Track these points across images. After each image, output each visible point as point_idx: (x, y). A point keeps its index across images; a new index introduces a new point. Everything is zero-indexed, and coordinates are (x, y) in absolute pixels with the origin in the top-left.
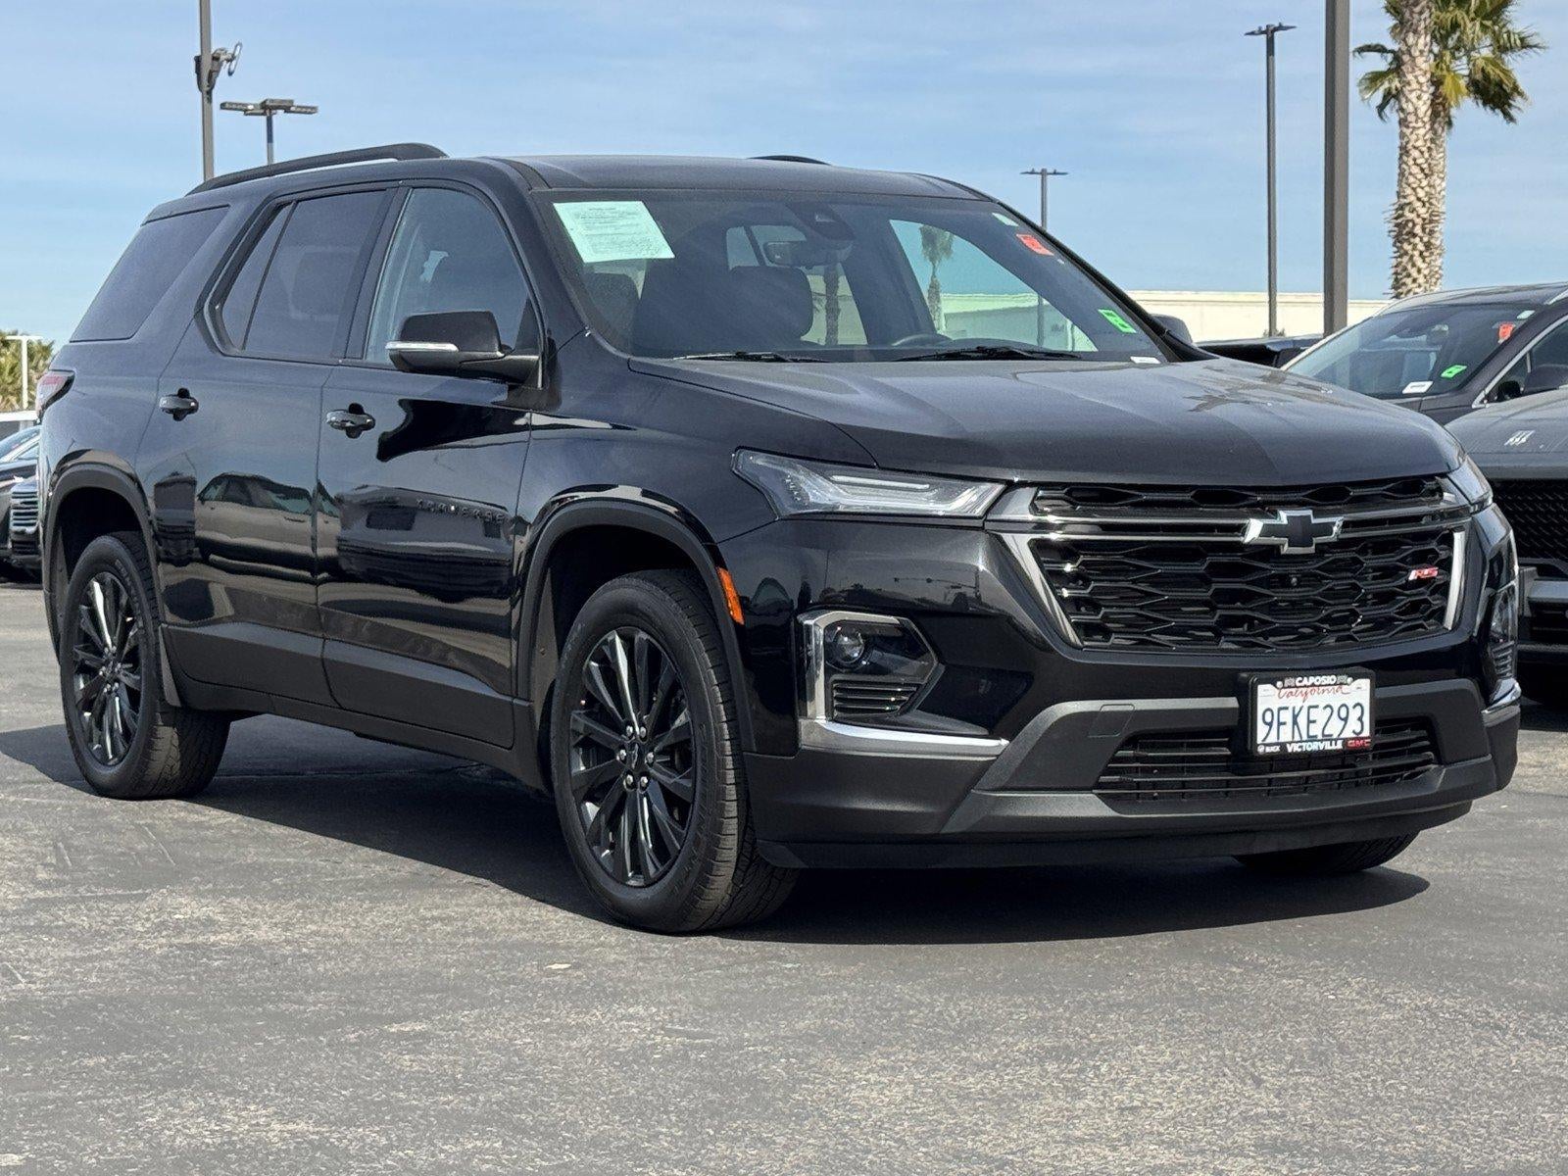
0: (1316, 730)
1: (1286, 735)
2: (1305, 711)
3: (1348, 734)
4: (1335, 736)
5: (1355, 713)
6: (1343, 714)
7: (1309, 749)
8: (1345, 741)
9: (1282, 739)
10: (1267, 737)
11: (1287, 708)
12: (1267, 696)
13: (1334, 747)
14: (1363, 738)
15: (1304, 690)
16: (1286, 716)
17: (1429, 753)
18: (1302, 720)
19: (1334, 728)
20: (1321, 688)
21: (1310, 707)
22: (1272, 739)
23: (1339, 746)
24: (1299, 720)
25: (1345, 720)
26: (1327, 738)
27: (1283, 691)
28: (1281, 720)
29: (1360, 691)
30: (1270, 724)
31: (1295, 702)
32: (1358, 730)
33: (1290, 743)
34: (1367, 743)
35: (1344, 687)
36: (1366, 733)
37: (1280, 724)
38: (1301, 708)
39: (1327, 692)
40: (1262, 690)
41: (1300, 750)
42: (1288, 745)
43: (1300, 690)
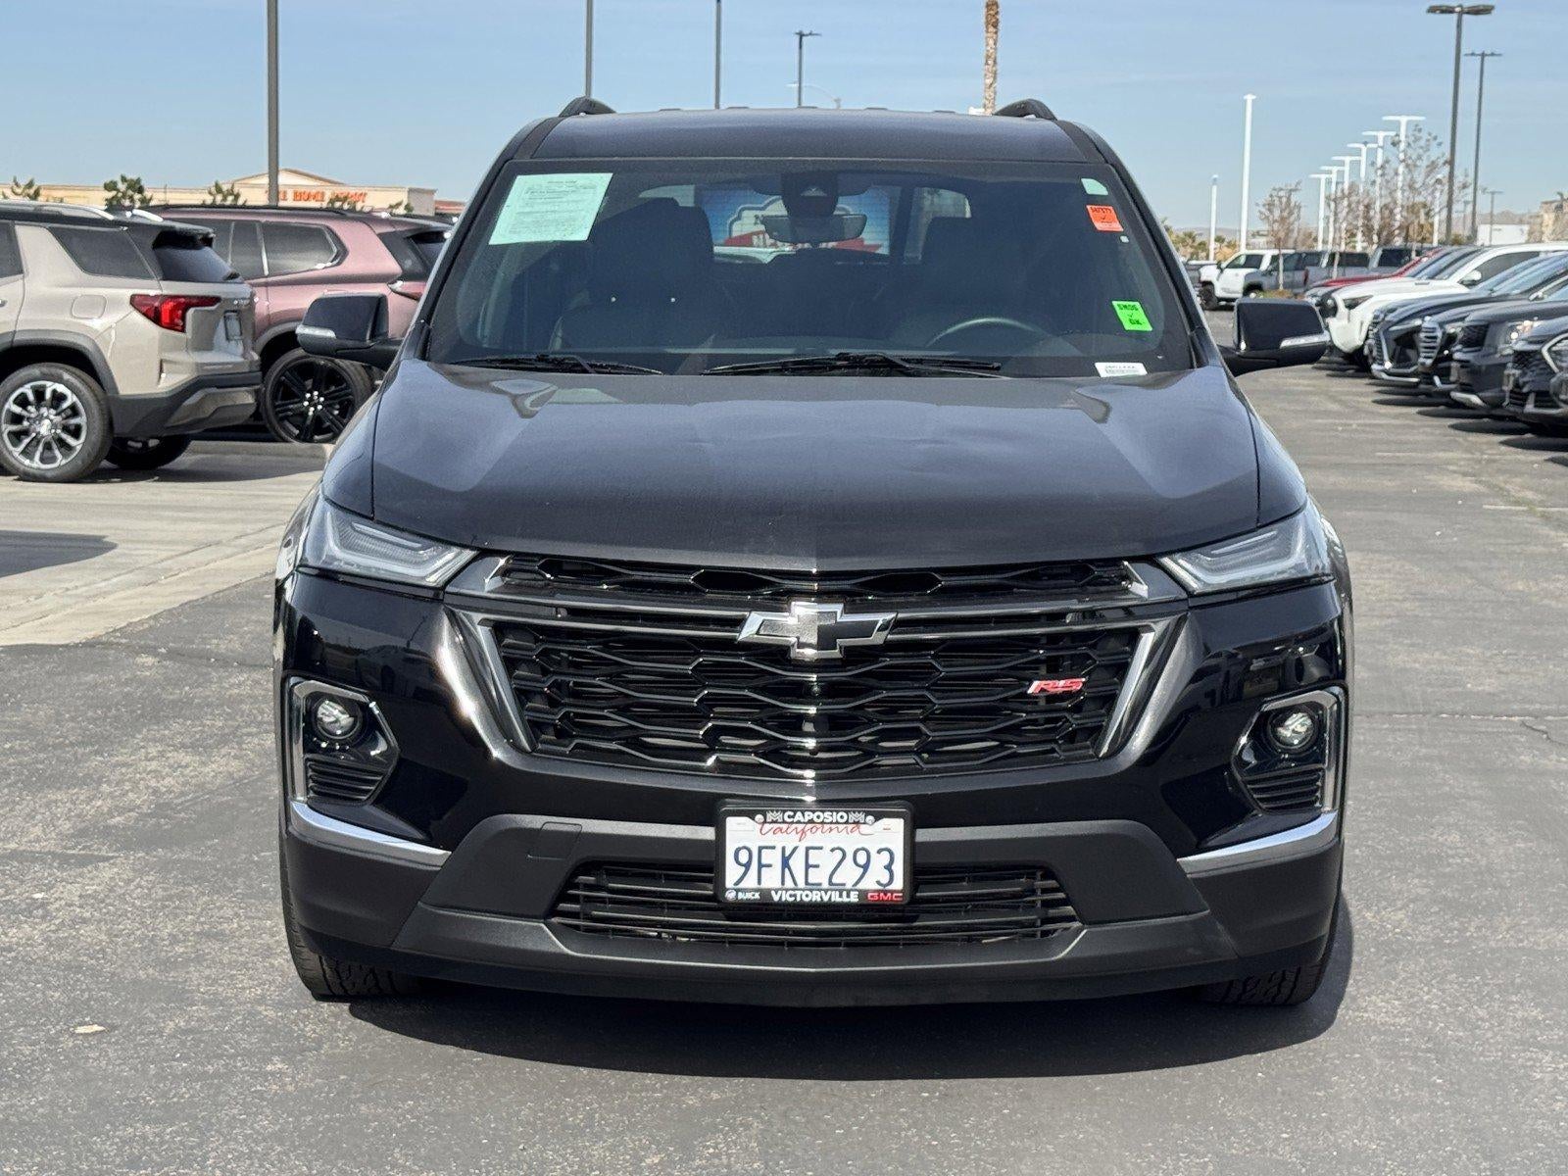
0: (819, 876)
1: (771, 880)
2: (801, 853)
3: (869, 884)
4: (849, 886)
5: (879, 861)
6: (862, 858)
7: (806, 899)
8: (863, 893)
9: (765, 885)
10: (739, 882)
11: (773, 848)
12: (740, 831)
13: (845, 899)
14: (892, 892)
15: (800, 827)
16: (773, 858)
17: (1070, 907)
18: (798, 864)
19: (848, 875)
20: (827, 827)
21: (808, 849)
22: (750, 881)
23: (854, 898)
24: (791, 862)
25: (866, 867)
26: (841, 889)
27: (767, 827)
28: (764, 862)
29: (890, 833)
30: (747, 866)
31: (788, 840)
32: (885, 880)
33: (776, 891)
34: (897, 897)
35: (862, 826)
36: (898, 884)
37: (761, 866)
38: (795, 849)
39: (835, 832)
40: (732, 823)
41: (792, 899)
42: (773, 893)
43: (794, 826)
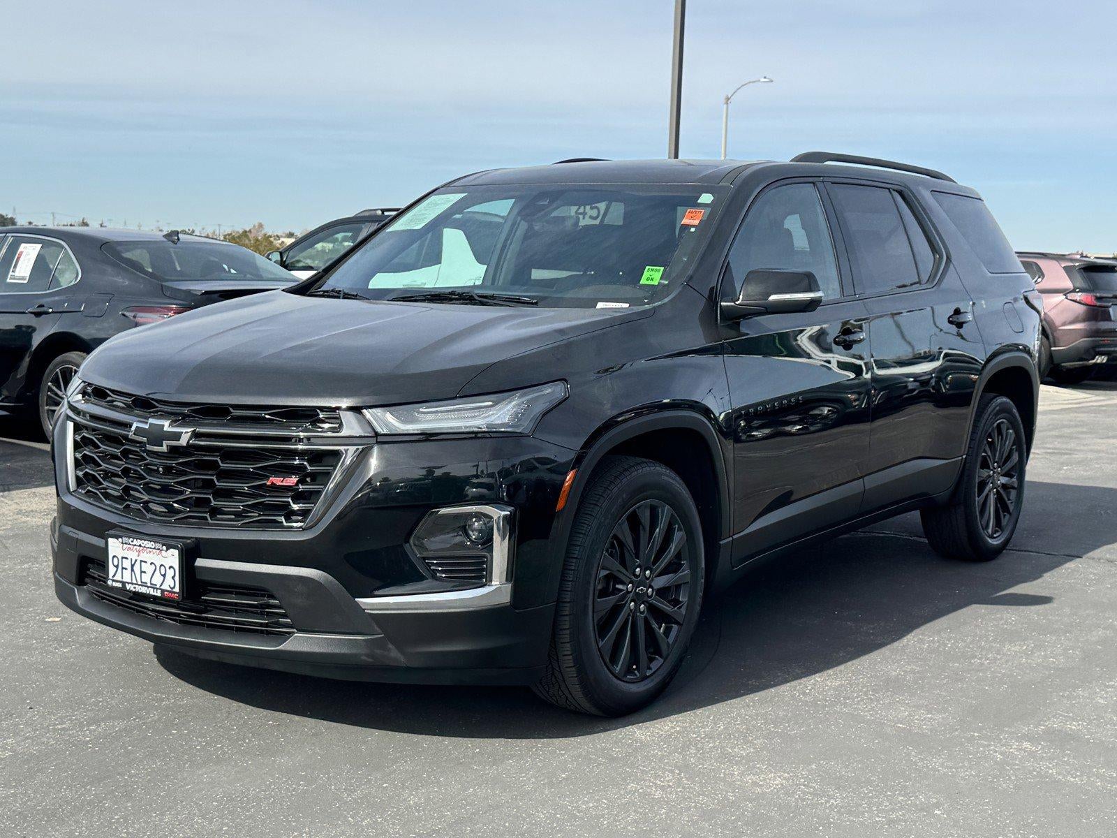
0: (146, 578)
1: (127, 577)
2: (138, 563)
3: (166, 586)
4: (157, 586)
5: (170, 573)
6: (163, 571)
7: (140, 591)
8: (163, 591)
9: (124, 579)
10: (115, 575)
11: (127, 558)
12: (114, 546)
13: (156, 593)
14: (174, 593)
15: (138, 548)
16: (127, 564)
17: (289, 619)
18: (137, 568)
19: (157, 580)
20: (148, 550)
21: (141, 561)
22: (118, 577)
23: (159, 594)
25: (164, 576)
26: (153, 587)
27: (124, 546)
28: (124, 566)
29: (172, 558)
30: (117, 567)
31: (132, 555)
32: (172, 586)
33: (129, 584)
34: (177, 597)
35: (161, 552)
36: (177, 589)
37: (123, 568)
38: (136, 560)
39: (152, 553)
40: (111, 540)
41: (134, 590)
42: (127, 584)
43: (135, 547)
